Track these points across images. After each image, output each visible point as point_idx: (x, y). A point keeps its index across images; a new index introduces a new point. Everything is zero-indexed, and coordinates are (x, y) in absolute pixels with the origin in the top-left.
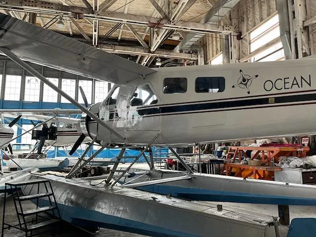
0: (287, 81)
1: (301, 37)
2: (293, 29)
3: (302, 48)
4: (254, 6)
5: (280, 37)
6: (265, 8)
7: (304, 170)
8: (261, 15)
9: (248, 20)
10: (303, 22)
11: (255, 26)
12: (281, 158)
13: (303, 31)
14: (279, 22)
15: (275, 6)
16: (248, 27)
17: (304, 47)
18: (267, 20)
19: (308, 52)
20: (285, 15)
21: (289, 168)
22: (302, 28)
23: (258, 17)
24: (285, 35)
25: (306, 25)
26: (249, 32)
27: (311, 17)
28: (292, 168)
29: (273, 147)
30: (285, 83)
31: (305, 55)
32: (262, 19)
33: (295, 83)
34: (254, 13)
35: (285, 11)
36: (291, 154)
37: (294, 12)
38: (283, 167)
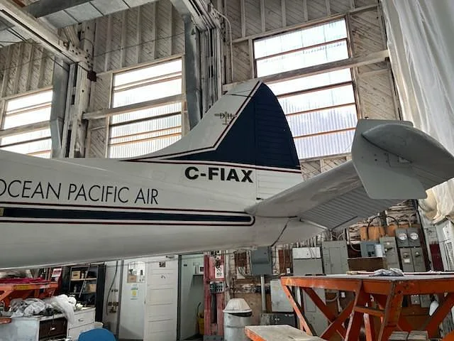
0: (27, 185)
1: (77, 131)
2: (69, 117)
3: (76, 145)
4: (21, 65)
5: (50, 121)
6: (37, 74)
7: (44, 318)
8: (29, 81)
9: (9, 81)
10: (83, 113)
11: (17, 93)
12: (14, 301)
13: (80, 123)
14: (52, 102)
15: (51, 78)
16: (6, 90)
17: (78, 144)
18: (36, 93)
19: (82, 152)
20: (62, 96)
21: (23, 316)
22: (80, 120)
23: (24, 82)
24: (57, 121)
25: (85, 117)
26: (6, 98)
27: (94, 111)
28: (28, 317)
29: (4, 284)
30: (24, 188)
31: (77, 155)
32: (29, 88)
33: (39, 190)
34: (20, 75)
35: (63, 90)
36: (31, 294)
37: (74, 96)
38: (13, 316)
